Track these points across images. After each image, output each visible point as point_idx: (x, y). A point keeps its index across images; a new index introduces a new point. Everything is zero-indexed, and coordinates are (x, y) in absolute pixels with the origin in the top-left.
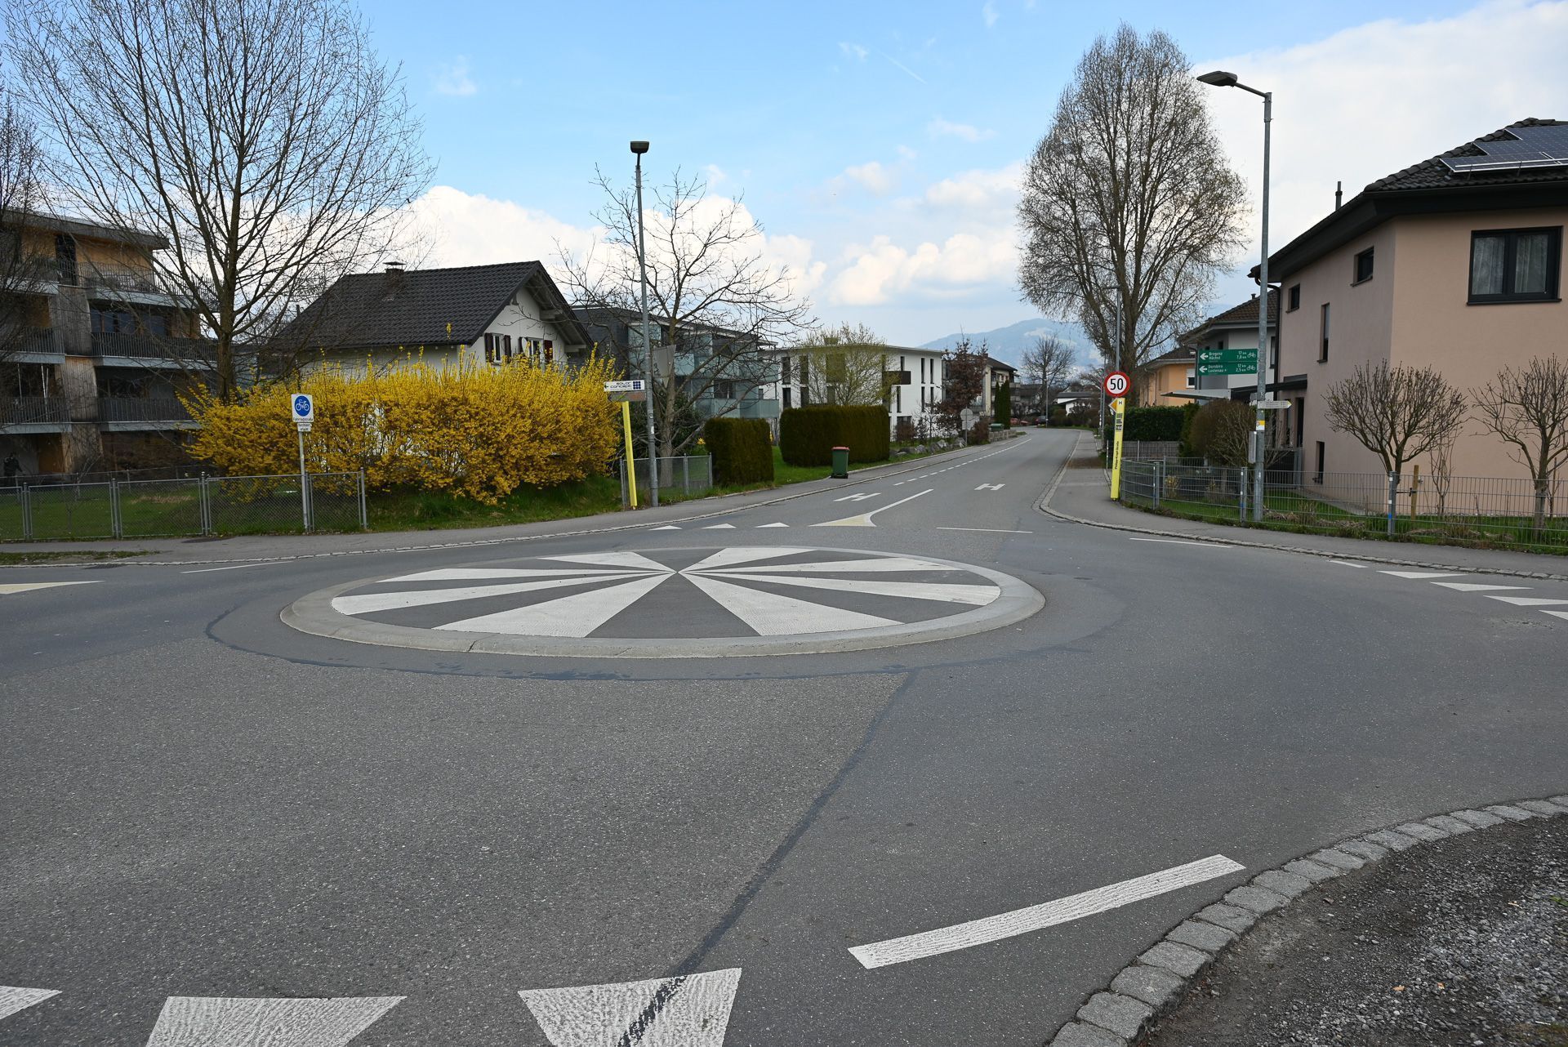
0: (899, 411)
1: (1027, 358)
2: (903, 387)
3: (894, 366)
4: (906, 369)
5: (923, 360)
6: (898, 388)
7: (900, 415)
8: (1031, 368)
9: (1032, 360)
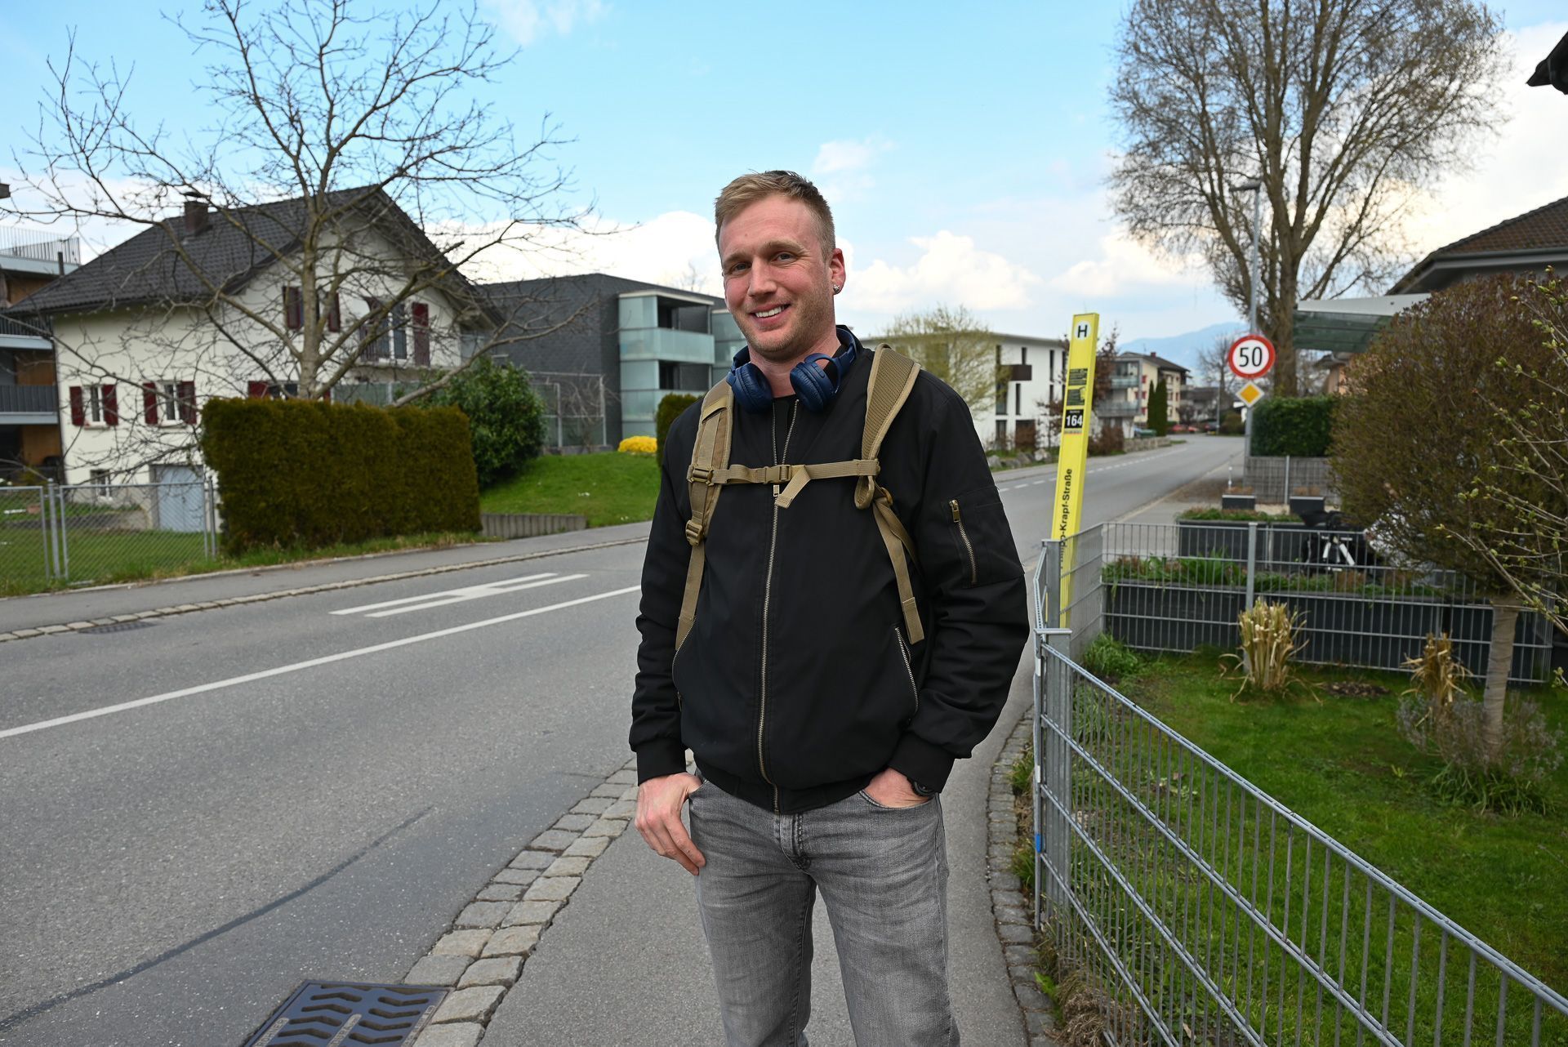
0: (1018, 413)
1: (1202, 358)
2: (1024, 384)
3: (1012, 357)
4: (1028, 362)
5: (1052, 353)
6: (1018, 386)
7: (1019, 418)
8: (1206, 369)
9: (1208, 359)
